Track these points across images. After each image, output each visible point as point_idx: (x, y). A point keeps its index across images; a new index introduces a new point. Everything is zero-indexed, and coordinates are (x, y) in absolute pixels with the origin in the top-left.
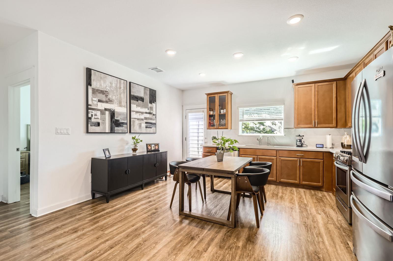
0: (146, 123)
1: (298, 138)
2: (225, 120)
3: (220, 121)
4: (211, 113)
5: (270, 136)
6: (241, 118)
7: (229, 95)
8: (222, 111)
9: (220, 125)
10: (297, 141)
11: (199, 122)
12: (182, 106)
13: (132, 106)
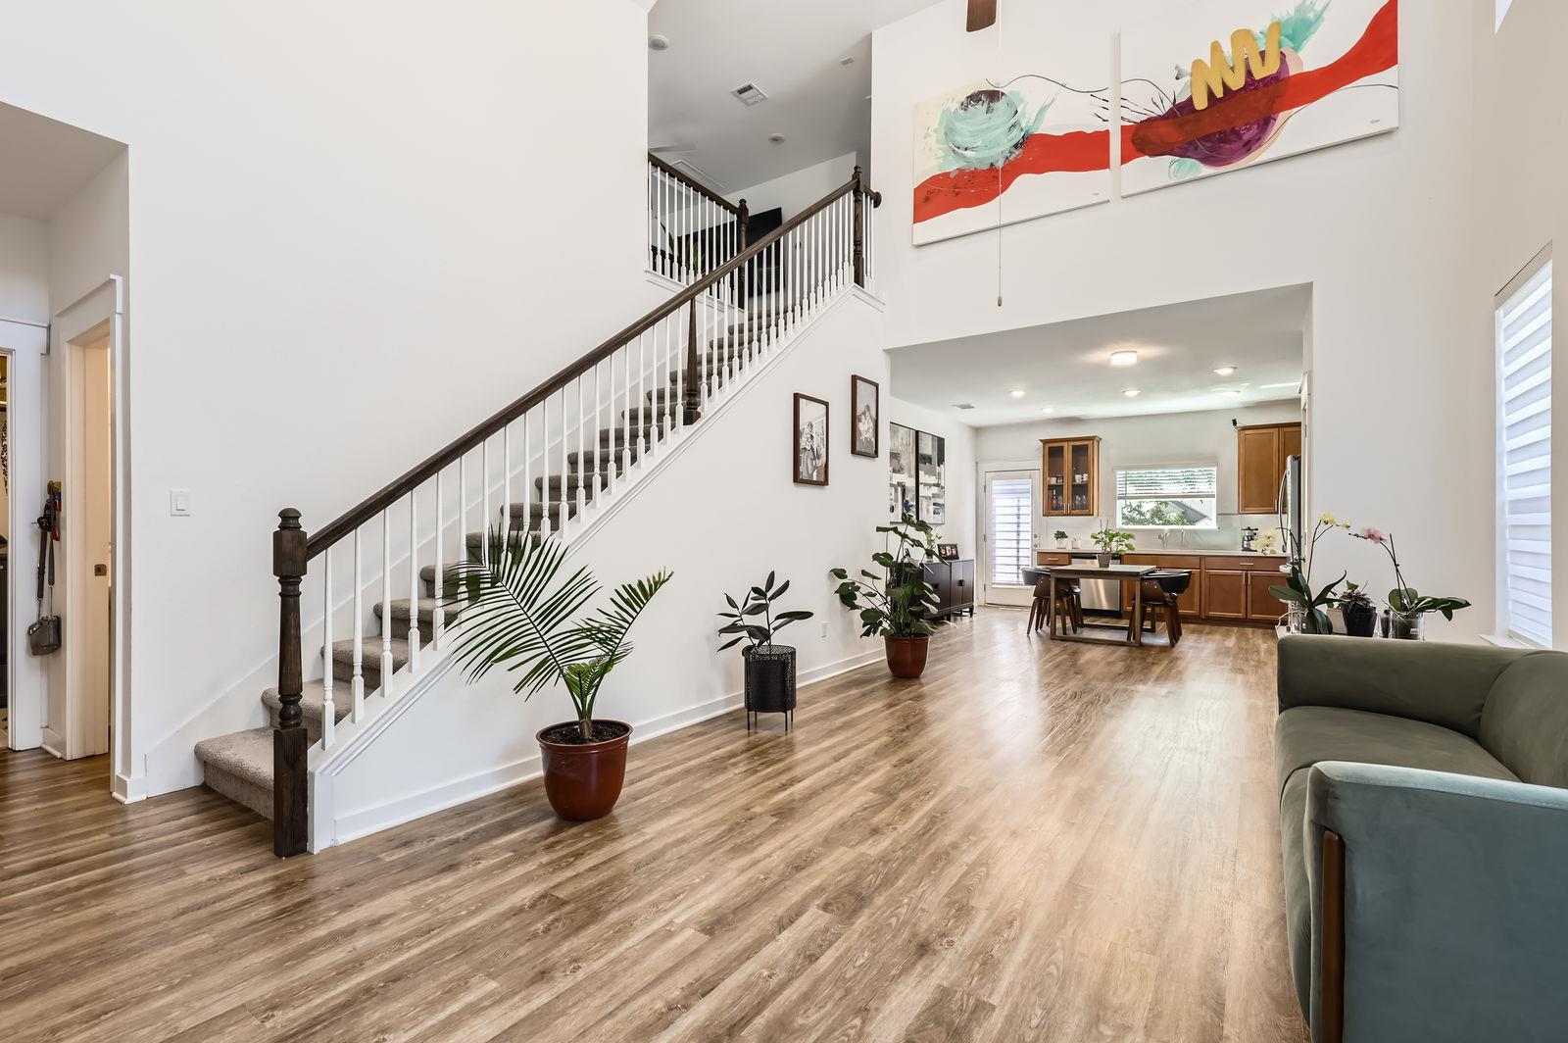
0: (934, 504)
1: (1247, 533)
2: (1086, 496)
3: (1074, 499)
4: (1053, 481)
5: (1187, 531)
6: (1120, 491)
7: (1095, 443)
8: (1078, 477)
9: (1074, 507)
10: (1244, 540)
11: (1021, 500)
12: (977, 463)
13: (921, 473)
